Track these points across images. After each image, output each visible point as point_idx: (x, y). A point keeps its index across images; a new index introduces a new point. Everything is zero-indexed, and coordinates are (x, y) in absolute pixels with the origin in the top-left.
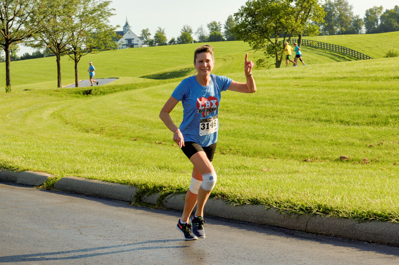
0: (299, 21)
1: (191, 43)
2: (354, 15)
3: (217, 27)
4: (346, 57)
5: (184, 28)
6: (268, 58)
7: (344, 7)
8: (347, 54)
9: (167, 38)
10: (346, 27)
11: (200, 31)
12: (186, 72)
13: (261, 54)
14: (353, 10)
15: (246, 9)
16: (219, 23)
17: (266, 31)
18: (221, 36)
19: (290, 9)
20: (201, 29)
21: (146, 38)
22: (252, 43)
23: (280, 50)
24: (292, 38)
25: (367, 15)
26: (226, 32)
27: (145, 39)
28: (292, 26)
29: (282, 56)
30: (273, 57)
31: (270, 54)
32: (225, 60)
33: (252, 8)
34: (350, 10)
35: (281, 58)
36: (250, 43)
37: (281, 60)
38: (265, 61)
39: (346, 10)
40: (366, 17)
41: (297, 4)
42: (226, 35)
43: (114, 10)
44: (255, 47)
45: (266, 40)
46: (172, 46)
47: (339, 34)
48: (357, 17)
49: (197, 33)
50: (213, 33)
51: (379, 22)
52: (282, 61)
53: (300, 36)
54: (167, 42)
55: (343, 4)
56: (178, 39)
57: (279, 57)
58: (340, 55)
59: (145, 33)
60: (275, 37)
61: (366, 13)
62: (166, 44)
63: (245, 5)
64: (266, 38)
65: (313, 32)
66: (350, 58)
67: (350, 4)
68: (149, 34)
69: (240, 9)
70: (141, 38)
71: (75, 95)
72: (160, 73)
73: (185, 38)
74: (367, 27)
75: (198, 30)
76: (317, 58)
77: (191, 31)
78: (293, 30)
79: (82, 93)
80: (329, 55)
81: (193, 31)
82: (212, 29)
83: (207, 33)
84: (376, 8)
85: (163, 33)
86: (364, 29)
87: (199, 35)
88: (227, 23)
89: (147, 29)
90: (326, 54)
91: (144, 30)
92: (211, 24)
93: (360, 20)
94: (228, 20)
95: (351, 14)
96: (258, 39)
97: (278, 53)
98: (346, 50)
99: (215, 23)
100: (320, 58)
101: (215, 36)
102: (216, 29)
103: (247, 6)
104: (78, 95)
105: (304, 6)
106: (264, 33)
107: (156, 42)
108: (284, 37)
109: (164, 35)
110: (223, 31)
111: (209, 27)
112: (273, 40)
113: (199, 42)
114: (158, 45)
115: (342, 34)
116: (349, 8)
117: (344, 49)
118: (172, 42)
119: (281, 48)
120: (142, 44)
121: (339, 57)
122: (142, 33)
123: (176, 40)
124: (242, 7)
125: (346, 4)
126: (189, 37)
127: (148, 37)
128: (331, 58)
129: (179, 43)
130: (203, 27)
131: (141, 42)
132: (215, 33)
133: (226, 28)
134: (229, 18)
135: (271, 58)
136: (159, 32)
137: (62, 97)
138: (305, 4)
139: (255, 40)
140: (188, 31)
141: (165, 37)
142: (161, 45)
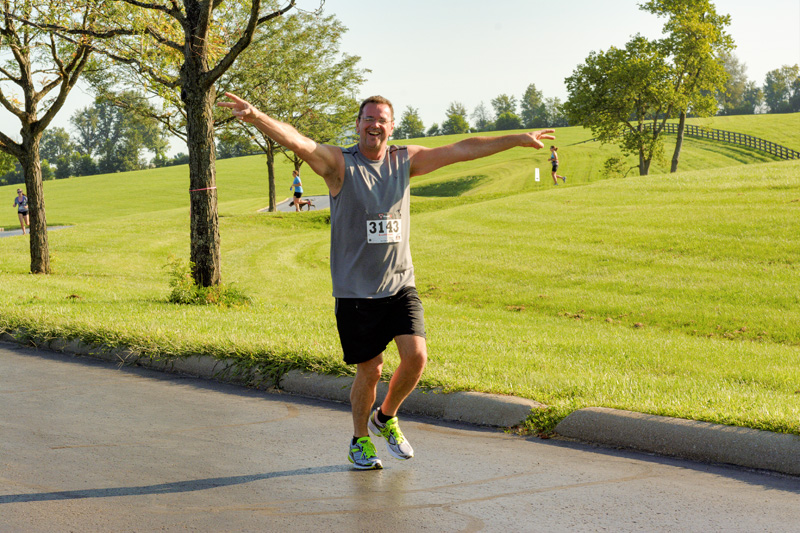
0: (682, 89)
1: (467, 132)
2: (748, 81)
3: (509, 105)
4: (753, 153)
5: (452, 107)
6: (627, 155)
7: (731, 68)
8: (755, 147)
9: (424, 125)
10: (734, 102)
11: (479, 112)
12: (470, 182)
13: (613, 147)
14: (746, 73)
15: (585, 71)
16: (512, 98)
17: (622, 108)
18: (519, 121)
19: (665, 69)
20: (481, 109)
22: (597, 130)
23: (648, 142)
24: (668, 121)
25: (769, 80)
26: (524, 113)
28: (669, 99)
29: (651, 152)
30: (636, 154)
31: (630, 148)
32: (538, 161)
33: (597, 67)
34: (742, 72)
35: (650, 156)
36: (593, 130)
37: (649, 160)
38: (621, 161)
39: (735, 72)
40: (766, 84)
41: (677, 61)
42: (525, 119)
43: (370, 71)
44: (602, 137)
45: (621, 123)
46: (434, 138)
47: (722, 114)
48: (752, 84)
49: (473, 115)
50: (503, 115)
51: (792, 93)
52: (652, 161)
53: (682, 117)
54: (425, 132)
55: (730, 61)
56: (444, 126)
57: (647, 153)
58: (743, 150)
60: (638, 118)
61: (768, 78)
62: (423, 136)
63: (584, 62)
64: (623, 120)
65: (705, 108)
66: (762, 155)
67: (741, 62)
69: (576, 69)
71: (312, 224)
72: (424, 186)
73: (456, 124)
74: (769, 103)
75: (477, 110)
76: (702, 156)
77: (463, 113)
78: (670, 106)
80: (722, 150)
81: (467, 113)
82: (500, 108)
83: (492, 115)
84: (786, 69)
85: (415, 115)
86: (764, 106)
87: (476, 119)
88: (526, 98)
90: (718, 149)
92: (498, 99)
93: (758, 90)
94: (527, 92)
95: (743, 79)
96: (608, 123)
97: (644, 146)
98: (755, 140)
99: (505, 98)
100: (710, 157)
101: (507, 120)
102: (506, 109)
103: (587, 65)
104: (318, 224)
105: (689, 63)
106: (618, 112)
107: (406, 132)
108: (655, 119)
109: (418, 120)
110: (519, 111)
111: (494, 104)
112: (634, 124)
113: (480, 131)
114: (410, 137)
115: (728, 114)
116: (740, 68)
117: (750, 140)
118: (434, 131)
119: (649, 138)
121: (742, 153)
123: (440, 127)
124: (579, 67)
125: (735, 63)
126: (461, 122)
128: (728, 156)
129: (445, 134)
130: (484, 106)
132: (508, 116)
133: (524, 106)
134: (529, 89)
135: (632, 155)
136: (409, 115)
137: (289, 227)
138: (692, 59)
139: (603, 124)
140: (460, 112)
141: (420, 124)
142: (414, 137)
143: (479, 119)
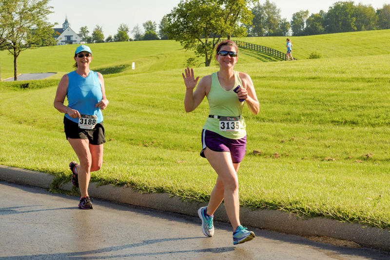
0: (228, 23)
1: (128, 41)
2: (282, 18)
3: (152, 27)
4: (272, 57)
5: (121, 27)
6: (198, 57)
7: (272, 11)
8: (273, 55)
9: (104, 36)
10: (274, 29)
11: (136, 30)
12: (122, 68)
13: (191, 53)
14: (280, 14)
15: (178, 11)
16: (154, 23)
17: (197, 31)
18: (156, 35)
19: (220, 11)
20: (137, 28)
21: (85, 35)
22: (183, 42)
23: (210, 50)
24: (221, 38)
25: (294, 18)
26: (160, 31)
27: (83, 36)
28: (221, 27)
29: (211, 56)
30: (203, 56)
31: (200, 53)
32: (158, 58)
33: (184, 9)
34: (278, 13)
35: (211, 57)
36: (181, 42)
37: (210, 59)
38: (196, 60)
39: (274, 13)
40: (293, 20)
41: (227, 7)
42: (161, 35)
43: (53, 8)
44: (186, 47)
45: (196, 40)
46: (109, 44)
47: (267, 35)
48: (285, 20)
49: (133, 31)
50: (148, 32)
51: (305, 26)
52: (212, 60)
53: (229, 38)
54: (104, 40)
55: (272, 7)
56: (115, 37)
57: (209, 56)
58: (267, 56)
59: (84, 30)
60: (205, 37)
61: (293, 17)
62: (103, 42)
63: (177, 6)
64: (197, 38)
65: (241, 33)
66: (276, 59)
67: (278, 8)
68: (88, 31)
69: (173, 10)
70: (80, 35)
71: (14, 88)
73: (122, 36)
74: (294, 30)
75: (135, 28)
76: (244, 58)
77: (127, 30)
78: (222, 31)
79: (19, 86)
80: (256, 56)
81: (129, 30)
82: (147, 28)
83: (143, 31)
84: (303, 12)
85: (101, 31)
86: (290, 31)
87: (134, 33)
88: (162, 23)
89: (86, 27)
90: (254, 55)
91: (82, 28)
92: (146, 23)
93: (288, 23)
94: (163, 20)
95: (279, 17)
96: (189, 39)
97: (208, 52)
98: (273, 51)
99: (150, 23)
100: (248, 58)
101: (150, 35)
102: (151, 29)
103: (179, 8)
104: (16, 88)
105: (233, 8)
106: (194, 33)
107: (94, 39)
108: (214, 38)
109: (102, 33)
110: (157, 30)
111: (144, 26)
112: (203, 40)
113: (135, 40)
114: (96, 42)
115: (270, 36)
116: (277, 11)
117: (270, 50)
118: (109, 39)
119: (210, 48)
120: (81, 41)
121: (266, 57)
122: (80, 30)
123: (113, 37)
124: (175, 8)
125: (274, 8)
126: (125, 35)
127: (86, 34)
128: (258, 58)
129: (116, 41)
130: (139, 26)
131: (79, 39)
132: (150, 32)
133: (160, 27)
134: (164, 18)
135: (201, 57)
136: (97, 30)
138: (234, 6)
139: (187, 40)
140: (125, 30)
141: (102, 35)
142: (98, 42)
143: (136, 34)
